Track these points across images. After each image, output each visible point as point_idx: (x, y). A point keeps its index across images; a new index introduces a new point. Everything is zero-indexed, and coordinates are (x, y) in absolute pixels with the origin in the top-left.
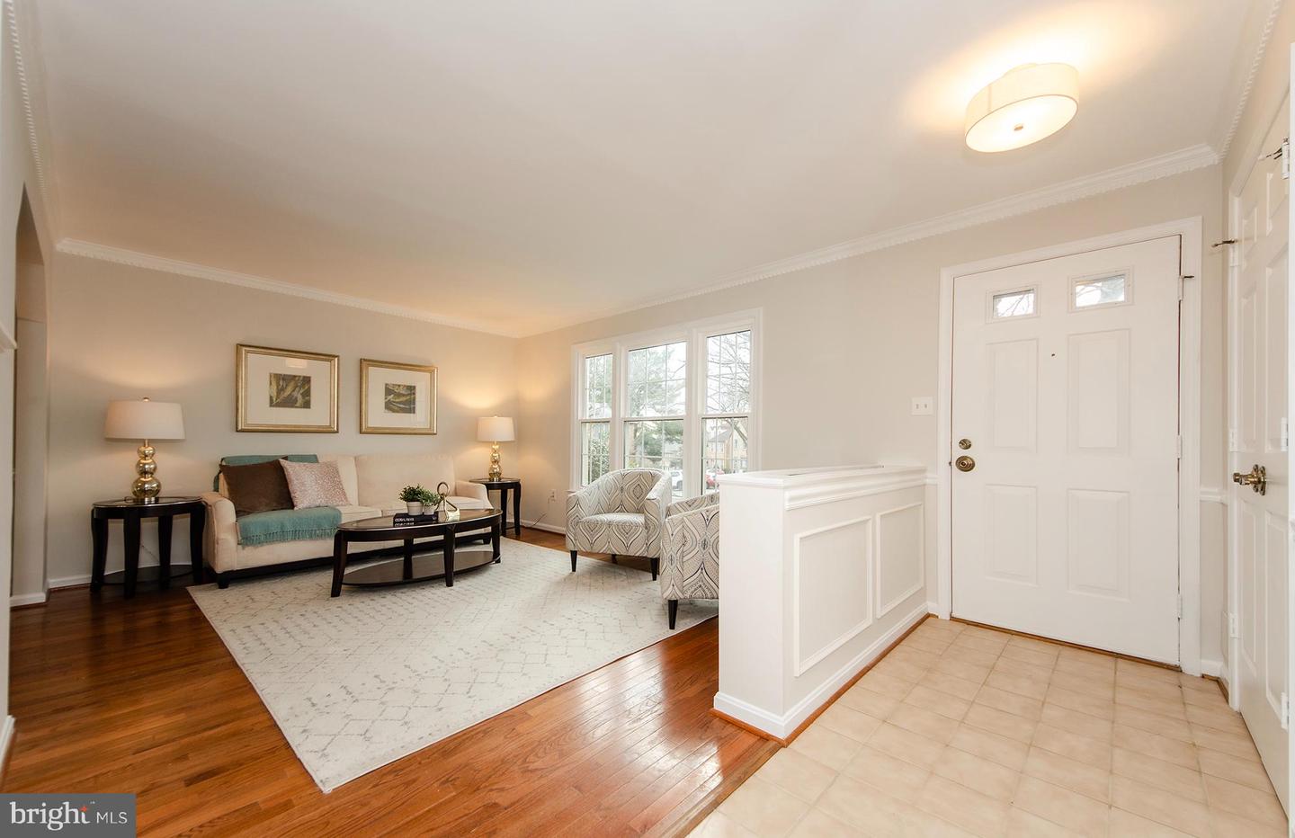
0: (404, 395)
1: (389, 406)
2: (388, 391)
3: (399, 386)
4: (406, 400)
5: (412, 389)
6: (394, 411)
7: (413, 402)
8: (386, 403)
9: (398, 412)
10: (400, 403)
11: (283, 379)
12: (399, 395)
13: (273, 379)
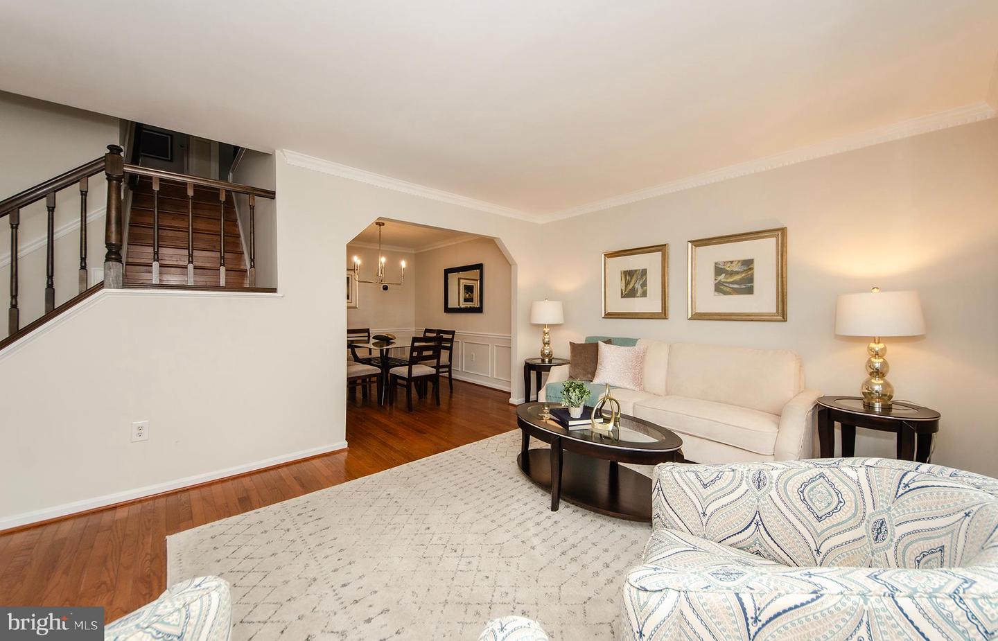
0: (737, 273)
1: (719, 288)
2: (719, 270)
3: (732, 262)
4: (741, 279)
5: (748, 264)
6: (725, 293)
7: (750, 280)
8: (716, 284)
9: (730, 294)
10: (732, 283)
11: (629, 275)
12: (732, 273)
13: (623, 275)
